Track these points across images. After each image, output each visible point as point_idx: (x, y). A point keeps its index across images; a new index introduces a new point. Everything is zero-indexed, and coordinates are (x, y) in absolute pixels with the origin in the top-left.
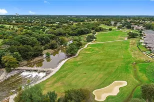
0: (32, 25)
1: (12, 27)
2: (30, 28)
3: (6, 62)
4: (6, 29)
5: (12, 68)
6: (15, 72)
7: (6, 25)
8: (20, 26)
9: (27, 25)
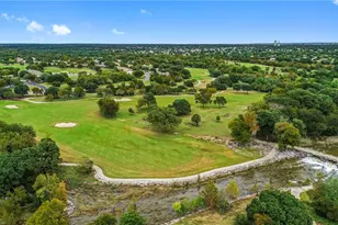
0: (312, 68)
1: (271, 69)
2: (308, 73)
3: (283, 132)
4: (262, 72)
5: (289, 146)
6: (292, 154)
7: (260, 66)
8: (288, 68)
9: (300, 67)
